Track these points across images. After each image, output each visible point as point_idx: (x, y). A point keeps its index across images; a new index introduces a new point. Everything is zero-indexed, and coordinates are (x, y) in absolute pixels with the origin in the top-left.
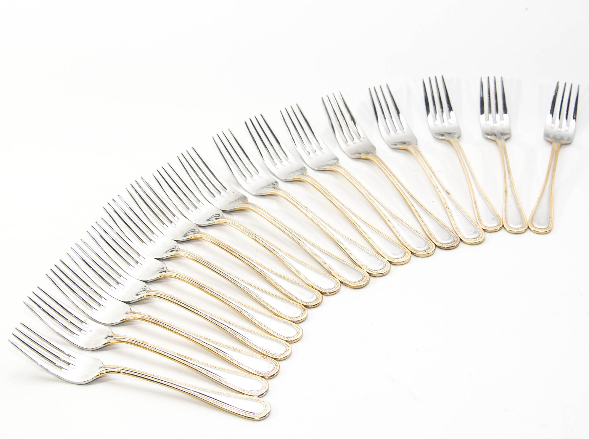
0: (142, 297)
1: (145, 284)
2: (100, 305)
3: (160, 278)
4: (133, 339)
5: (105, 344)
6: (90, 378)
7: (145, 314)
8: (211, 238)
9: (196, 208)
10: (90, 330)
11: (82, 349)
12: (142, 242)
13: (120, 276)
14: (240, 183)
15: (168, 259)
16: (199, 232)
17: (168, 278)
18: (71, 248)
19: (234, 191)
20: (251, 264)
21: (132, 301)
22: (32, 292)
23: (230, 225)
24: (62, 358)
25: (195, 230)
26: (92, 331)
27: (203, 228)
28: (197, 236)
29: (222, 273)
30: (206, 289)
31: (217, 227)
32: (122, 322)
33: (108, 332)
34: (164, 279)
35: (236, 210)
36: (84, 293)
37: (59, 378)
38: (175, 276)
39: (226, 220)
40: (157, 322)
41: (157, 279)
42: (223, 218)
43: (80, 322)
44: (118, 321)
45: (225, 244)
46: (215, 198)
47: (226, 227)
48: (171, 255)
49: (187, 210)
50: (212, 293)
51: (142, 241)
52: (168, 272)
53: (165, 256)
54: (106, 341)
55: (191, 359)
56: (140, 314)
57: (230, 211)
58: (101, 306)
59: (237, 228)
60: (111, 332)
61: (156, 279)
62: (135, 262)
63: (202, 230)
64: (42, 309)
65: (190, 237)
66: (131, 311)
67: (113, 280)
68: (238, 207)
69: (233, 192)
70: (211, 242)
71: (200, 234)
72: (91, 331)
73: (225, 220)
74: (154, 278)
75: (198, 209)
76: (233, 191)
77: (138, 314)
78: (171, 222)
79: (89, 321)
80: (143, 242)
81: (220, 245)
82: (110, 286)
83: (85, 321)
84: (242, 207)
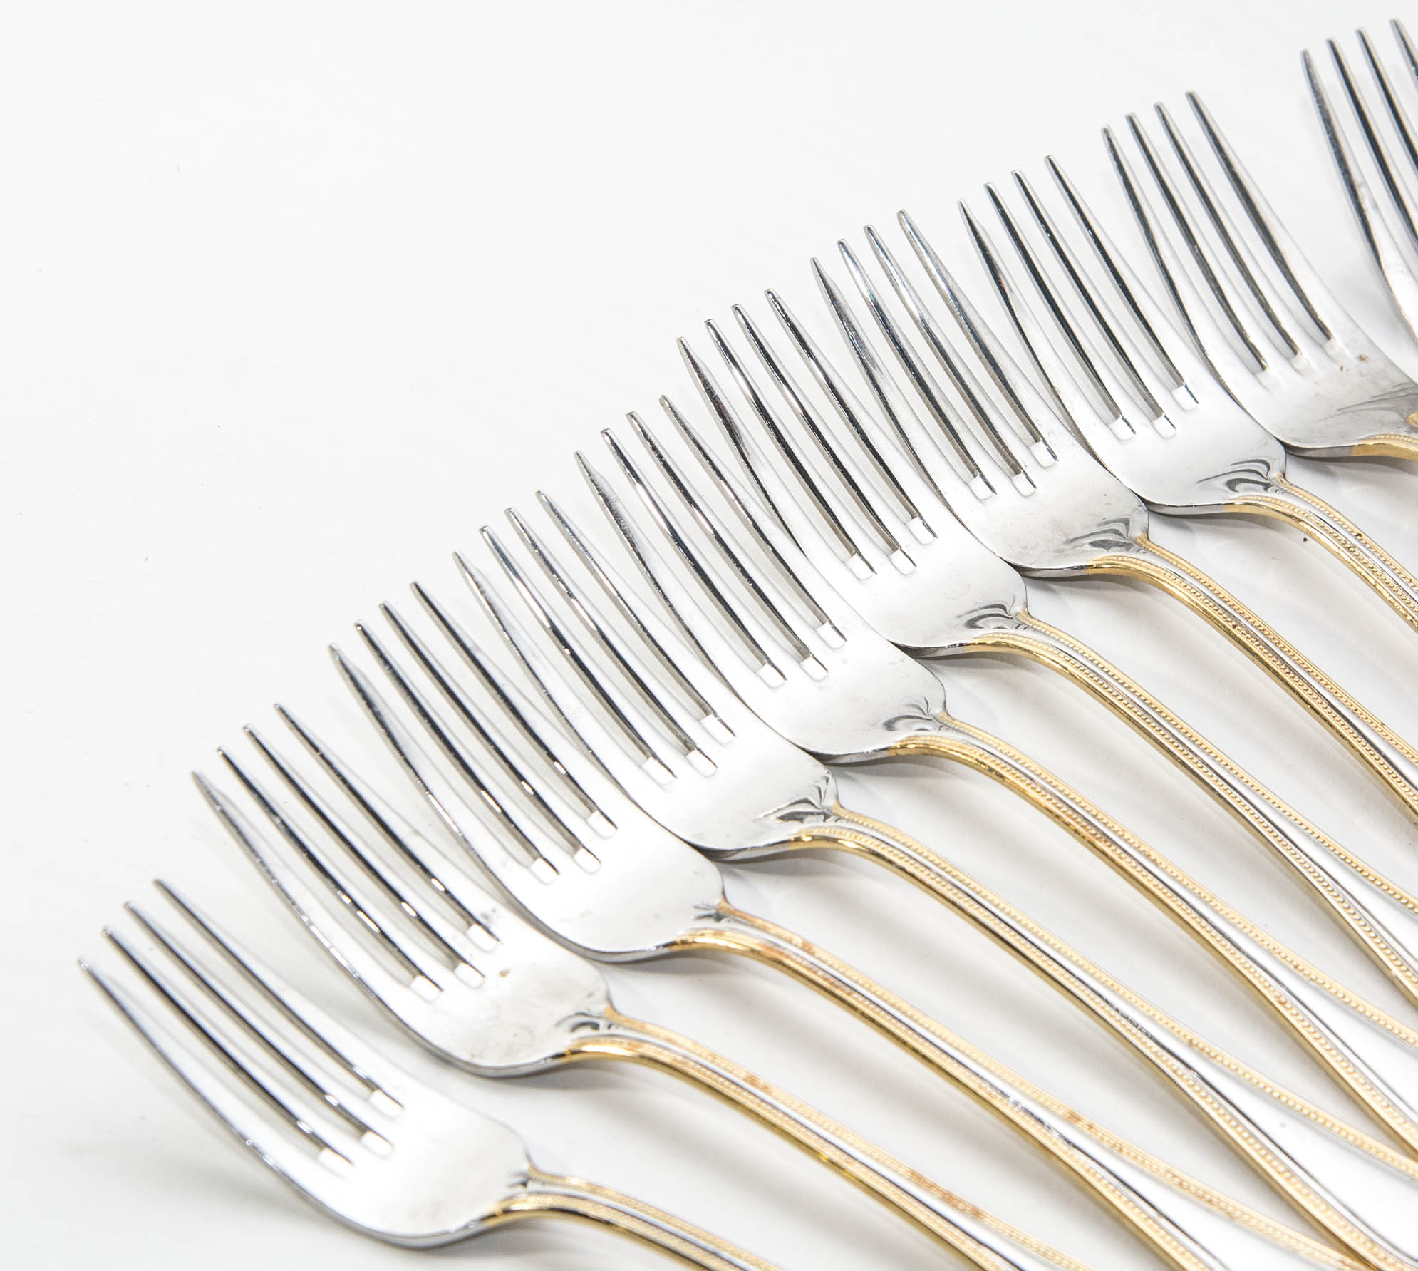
0: (792, 838)
1: (820, 770)
2: (575, 843)
3: (902, 752)
4: (705, 1054)
5: (562, 1055)
6: (456, 1221)
7: (786, 935)
8: (1195, 583)
9: (1156, 410)
10: (502, 969)
11: (444, 1059)
12: (850, 551)
13: (706, 708)
14: (1408, 312)
15: (961, 658)
16: (1143, 544)
17: (944, 760)
18: (482, 530)
19: (1365, 353)
20: (1377, 756)
21: (739, 850)
22: (245, 728)
23: (1310, 534)
24: (337, 1094)
25: (1128, 529)
26: (509, 976)
27: (1171, 524)
28: (1134, 560)
29: (1221, 782)
30: (1119, 851)
31: (1243, 531)
32: (666, 950)
33: (590, 995)
34: (920, 763)
35: (1354, 454)
36: (509, 770)
37: (302, 1194)
38: (976, 756)
39: (1295, 502)
40: (838, 983)
41: (884, 754)
42: (1284, 492)
43: (462, 916)
44: (649, 944)
45: (1262, 631)
46: (1261, 375)
47: (1289, 540)
48: (977, 641)
49: (1107, 413)
50: (1150, 877)
51: (847, 547)
52: (949, 728)
53: (944, 641)
54: (564, 1041)
55: (976, 1214)
56: (763, 929)
57: (1324, 454)
58: (582, 851)
59: (1346, 555)
60: (600, 995)
61: (879, 756)
62: (795, 646)
63: (1162, 534)
64: (283, 823)
65: (1095, 563)
66: (724, 904)
67: (668, 726)
68: (1369, 438)
69: (1362, 358)
70: (1193, 607)
71: (1147, 557)
72: (503, 974)
73: (1286, 502)
74: (870, 749)
75: (1162, 418)
76: (1358, 353)
77: (753, 926)
78: (1012, 467)
79: (506, 922)
80: (853, 548)
81: (1234, 631)
82: (643, 752)
83: (486, 917)
84: (1390, 447)
